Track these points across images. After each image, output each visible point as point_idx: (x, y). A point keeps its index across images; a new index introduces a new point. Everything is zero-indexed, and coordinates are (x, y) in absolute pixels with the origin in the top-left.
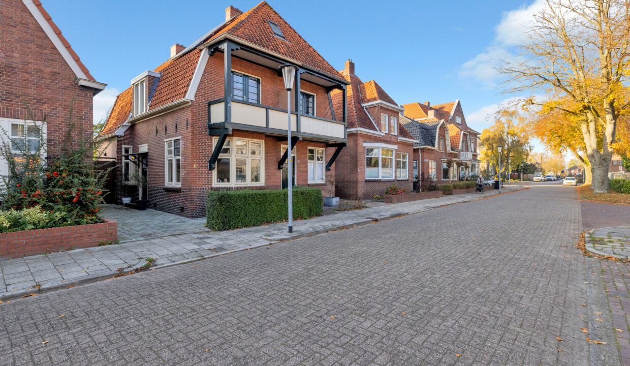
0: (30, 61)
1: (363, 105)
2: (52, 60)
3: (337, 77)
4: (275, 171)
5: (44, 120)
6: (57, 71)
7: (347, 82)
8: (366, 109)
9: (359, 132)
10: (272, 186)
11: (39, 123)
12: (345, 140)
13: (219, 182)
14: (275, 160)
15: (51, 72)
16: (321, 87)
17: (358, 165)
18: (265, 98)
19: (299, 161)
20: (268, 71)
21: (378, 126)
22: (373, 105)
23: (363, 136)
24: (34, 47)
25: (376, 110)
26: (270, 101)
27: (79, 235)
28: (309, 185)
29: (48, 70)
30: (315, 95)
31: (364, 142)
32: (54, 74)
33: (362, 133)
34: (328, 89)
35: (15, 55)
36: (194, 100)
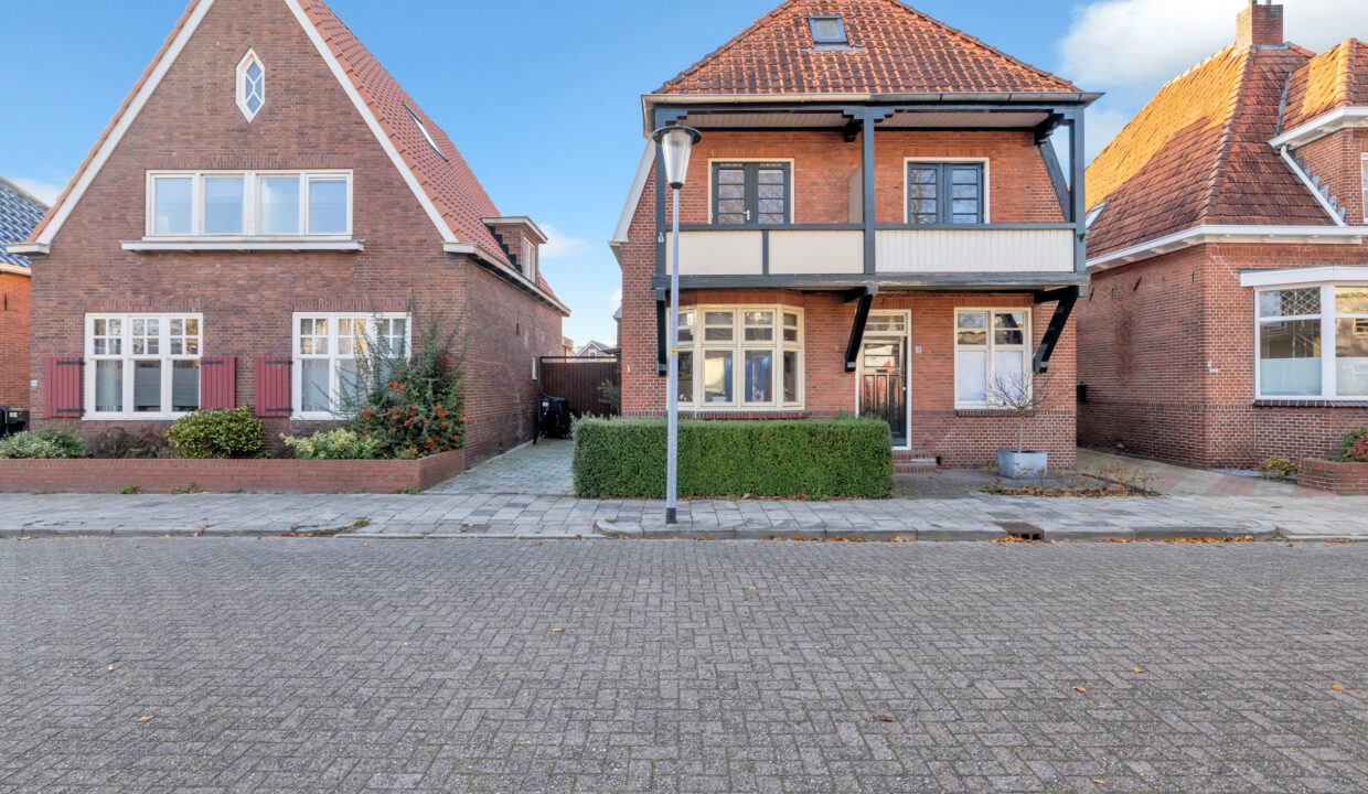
0: (395, 231)
1: (1274, 143)
2: (417, 224)
3: (1033, 93)
4: (836, 377)
5: (408, 310)
6: (423, 238)
7: (1084, 97)
8: (1292, 153)
9: (1206, 240)
10: (827, 413)
11: (401, 315)
12: (1076, 277)
13: (683, 400)
14: (837, 348)
15: (418, 241)
16: (1007, 134)
17: (1210, 350)
18: (805, 205)
19: (919, 350)
20: (811, 136)
21: (1342, 201)
22: (1315, 132)
23: (1230, 250)
24: (397, 211)
25: (1334, 146)
26: (819, 208)
27: (371, 473)
28: (957, 413)
29: (413, 239)
30: (986, 160)
31: (1240, 271)
32: (421, 242)
33: (1224, 240)
34: (1039, 133)
35: (381, 227)
36: (627, 240)
